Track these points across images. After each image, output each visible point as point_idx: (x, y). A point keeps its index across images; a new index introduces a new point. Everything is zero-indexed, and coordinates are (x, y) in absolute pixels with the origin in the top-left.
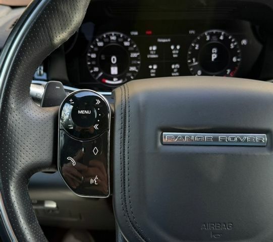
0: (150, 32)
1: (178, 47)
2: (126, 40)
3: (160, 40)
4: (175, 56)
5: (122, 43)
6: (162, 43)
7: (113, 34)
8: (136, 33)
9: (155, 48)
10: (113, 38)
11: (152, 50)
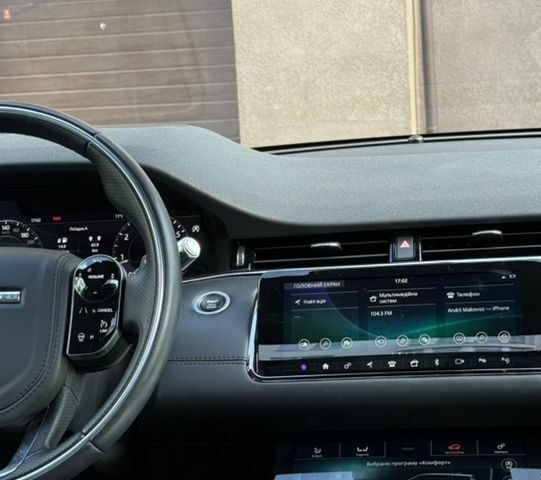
0: (59, 218)
1: (99, 238)
2: (24, 231)
3: (72, 229)
4: (93, 251)
5: (19, 235)
6: (75, 232)
7: (6, 222)
8: (38, 220)
9: (65, 240)
10: (6, 228)
11: (62, 243)
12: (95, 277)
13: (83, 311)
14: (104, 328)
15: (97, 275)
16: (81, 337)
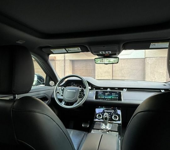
0: (79, 84)
1: (82, 86)
11: (79, 87)
12: (81, 90)
13: (80, 93)
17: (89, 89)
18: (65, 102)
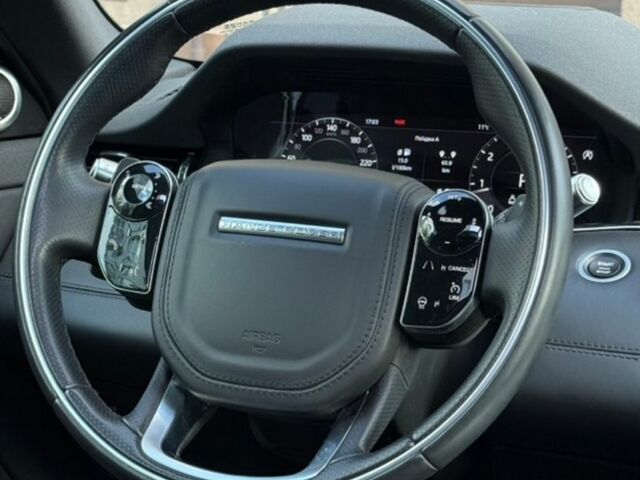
0: (403, 122)
1: (453, 154)
2: (356, 134)
3: (418, 138)
4: (444, 171)
5: (347, 139)
7: (333, 119)
9: (407, 152)
10: (332, 128)
11: (403, 156)
12: (449, 220)
13: (429, 265)
14: (455, 293)
15: (452, 217)
16: (422, 303)
17: (577, 202)
18: (189, 408)
